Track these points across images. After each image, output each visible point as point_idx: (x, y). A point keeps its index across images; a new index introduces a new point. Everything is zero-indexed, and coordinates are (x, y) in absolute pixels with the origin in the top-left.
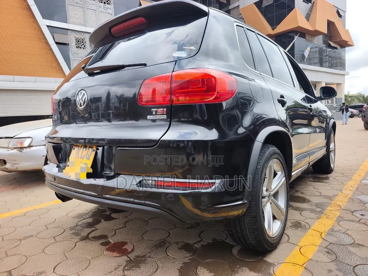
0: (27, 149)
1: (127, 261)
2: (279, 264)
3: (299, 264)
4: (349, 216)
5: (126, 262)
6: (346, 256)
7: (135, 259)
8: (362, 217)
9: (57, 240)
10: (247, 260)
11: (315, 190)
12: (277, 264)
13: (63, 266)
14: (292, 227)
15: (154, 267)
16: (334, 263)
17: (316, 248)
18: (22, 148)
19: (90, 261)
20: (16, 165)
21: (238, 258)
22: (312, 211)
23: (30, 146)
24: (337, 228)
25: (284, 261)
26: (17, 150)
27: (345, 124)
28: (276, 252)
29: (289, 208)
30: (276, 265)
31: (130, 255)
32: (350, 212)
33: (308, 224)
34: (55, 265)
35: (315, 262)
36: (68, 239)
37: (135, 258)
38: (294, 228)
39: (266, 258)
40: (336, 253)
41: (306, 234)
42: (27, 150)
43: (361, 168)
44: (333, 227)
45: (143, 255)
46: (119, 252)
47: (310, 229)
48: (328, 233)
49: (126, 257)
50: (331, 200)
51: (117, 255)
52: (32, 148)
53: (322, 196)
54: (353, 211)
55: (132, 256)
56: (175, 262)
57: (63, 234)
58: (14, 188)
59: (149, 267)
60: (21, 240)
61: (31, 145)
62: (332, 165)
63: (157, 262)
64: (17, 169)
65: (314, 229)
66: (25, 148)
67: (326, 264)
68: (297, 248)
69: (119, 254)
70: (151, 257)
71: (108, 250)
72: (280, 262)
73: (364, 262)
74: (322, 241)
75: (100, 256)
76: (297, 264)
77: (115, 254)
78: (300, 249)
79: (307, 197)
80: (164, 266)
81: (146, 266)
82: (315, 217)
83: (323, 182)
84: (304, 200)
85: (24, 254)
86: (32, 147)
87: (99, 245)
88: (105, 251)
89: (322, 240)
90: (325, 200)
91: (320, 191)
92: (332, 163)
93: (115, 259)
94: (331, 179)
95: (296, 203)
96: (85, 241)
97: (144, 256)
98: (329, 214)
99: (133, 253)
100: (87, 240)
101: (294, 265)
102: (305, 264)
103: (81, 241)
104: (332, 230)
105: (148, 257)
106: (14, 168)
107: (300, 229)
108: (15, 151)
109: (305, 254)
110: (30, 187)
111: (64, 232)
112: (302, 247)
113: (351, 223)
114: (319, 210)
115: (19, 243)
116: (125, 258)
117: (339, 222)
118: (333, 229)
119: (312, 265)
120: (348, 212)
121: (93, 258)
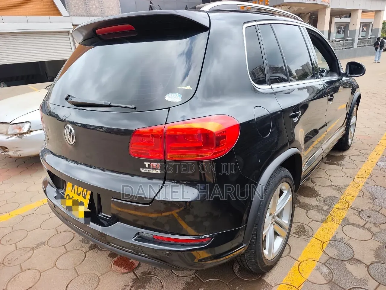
0: (27, 134)
1: (134, 280)
2: (276, 285)
3: (295, 286)
4: (354, 219)
5: (132, 280)
6: (342, 276)
7: (142, 277)
8: (368, 219)
9: (67, 250)
10: (246, 280)
11: (327, 177)
12: (275, 285)
13: (75, 285)
14: (295, 234)
15: (159, 288)
16: (329, 286)
17: (314, 265)
18: (21, 134)
19: (99, 278)
20: (18, 152)
21: (238, 276)
22: (319, 210)
23: (29, 131)
24: (340, 236)
25: (282, 282)
26: (16, 136)
27: (377, 62)
28: (275, 270)
29: (296, 206)
30: (273, 286)
31: (137, 271)
32: (357, 213)
33: (312, 230)
34: (67, 284)
35: (311, 283)
36: (78, 248)
37: (141, 275)
38: (297, 236)
39: (265, 277)
40: (333, 272)
41: (308, 245)
42: (27, 136)
43: (381, 141)
44: (336, 235)
45: (148, 272)
46: (126, 268)
47: (313, 237)
48: (330, 243)
49: (133, 274)
50: (341, 193)
51: (124, 272)
52: (32, 133)
53: (332, 187)
54: (360, 211)
55: (139, 272)
56: (179, 281)
57: (73, 240)
58: (21, 172)
59: (154, 288)
60: (33, 248)
61: (30, 129)
62: (350, 141)
63: (161, 281)
64: (20, 155)
65: (316, 237)
66: (25, 133)
67: (321, 286)
68: (297, 263)
69: (126, 270)
70: (156, 274)
71: (116, 263)
72: (278, 283)
73: (358, 285)
74: (322, 255)
75: (109, 271)
76: (293, 286)
77: (123, 270)
78: (299, 265)
79: (317, 188)
80: (168, 287)
81: (151, 286)
82: (320, 219)
83: (337, 165)
84: (312, 193)
85: (37, 269)
86: (31, 131)
87: (108, 257)
88: (113, 265)
89: (322, 253)
90: (335, 193)
91: (331, 178)
92: (350, 138)
93: (123, 277)
94: (346, 159)
95: (304, 197)
96: (94, 252)
97: (150, 273)
98: (335, 215)
99: (140, 268)
100: (96, 250)
101: (291, 287)
102: (301, 287)
103: (91, 251)
104: (334, 239)
105: (153, 275)
106: (17, 155)
107: (303, 237)
108: (14, 138)
109: (303, 273)
110: (37, 170)
111: (73, 238)
112: (301, 263)
113: (355, 228)
114: (326, 208)
115: (31, 252)
116: (131, 275)
117: (343, 227)
118: (335, 237)
119: (307, 288)
120: (355, 212)
121: (102, 275)
